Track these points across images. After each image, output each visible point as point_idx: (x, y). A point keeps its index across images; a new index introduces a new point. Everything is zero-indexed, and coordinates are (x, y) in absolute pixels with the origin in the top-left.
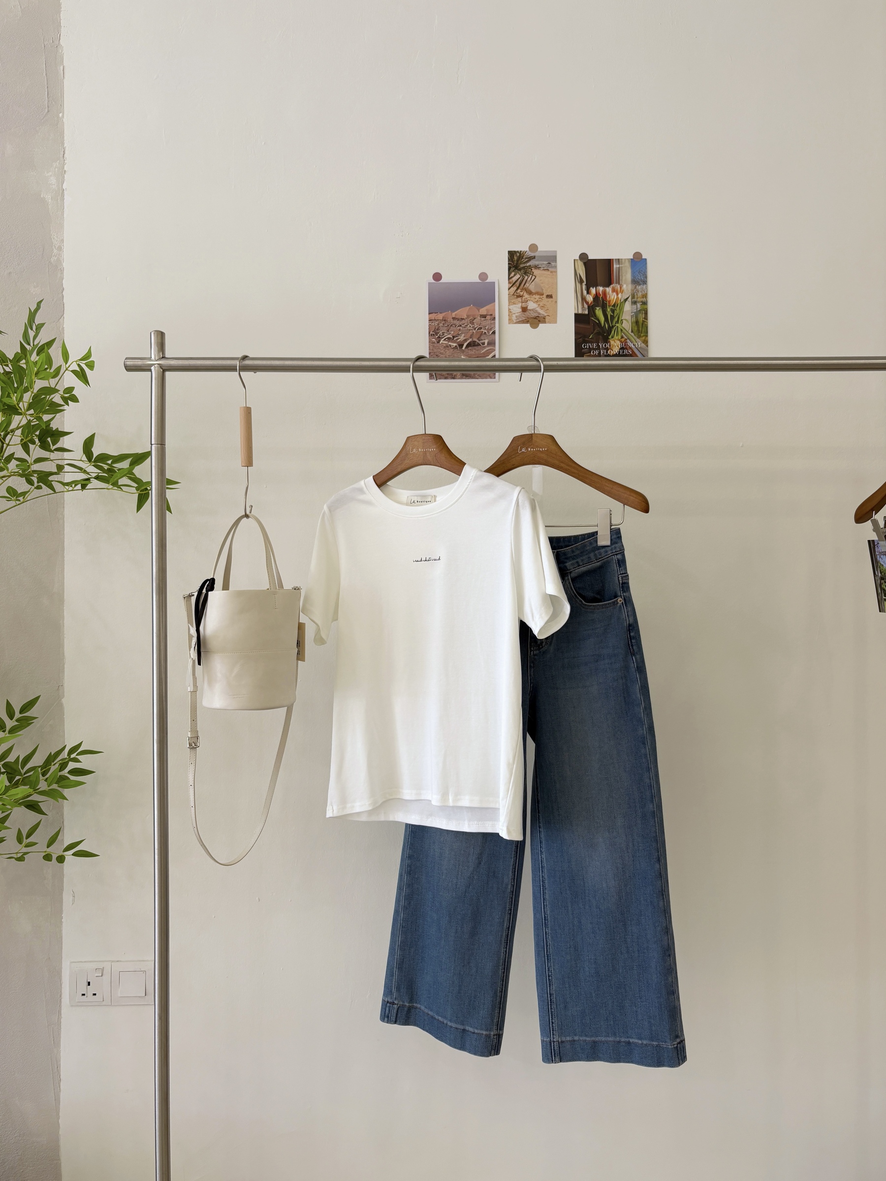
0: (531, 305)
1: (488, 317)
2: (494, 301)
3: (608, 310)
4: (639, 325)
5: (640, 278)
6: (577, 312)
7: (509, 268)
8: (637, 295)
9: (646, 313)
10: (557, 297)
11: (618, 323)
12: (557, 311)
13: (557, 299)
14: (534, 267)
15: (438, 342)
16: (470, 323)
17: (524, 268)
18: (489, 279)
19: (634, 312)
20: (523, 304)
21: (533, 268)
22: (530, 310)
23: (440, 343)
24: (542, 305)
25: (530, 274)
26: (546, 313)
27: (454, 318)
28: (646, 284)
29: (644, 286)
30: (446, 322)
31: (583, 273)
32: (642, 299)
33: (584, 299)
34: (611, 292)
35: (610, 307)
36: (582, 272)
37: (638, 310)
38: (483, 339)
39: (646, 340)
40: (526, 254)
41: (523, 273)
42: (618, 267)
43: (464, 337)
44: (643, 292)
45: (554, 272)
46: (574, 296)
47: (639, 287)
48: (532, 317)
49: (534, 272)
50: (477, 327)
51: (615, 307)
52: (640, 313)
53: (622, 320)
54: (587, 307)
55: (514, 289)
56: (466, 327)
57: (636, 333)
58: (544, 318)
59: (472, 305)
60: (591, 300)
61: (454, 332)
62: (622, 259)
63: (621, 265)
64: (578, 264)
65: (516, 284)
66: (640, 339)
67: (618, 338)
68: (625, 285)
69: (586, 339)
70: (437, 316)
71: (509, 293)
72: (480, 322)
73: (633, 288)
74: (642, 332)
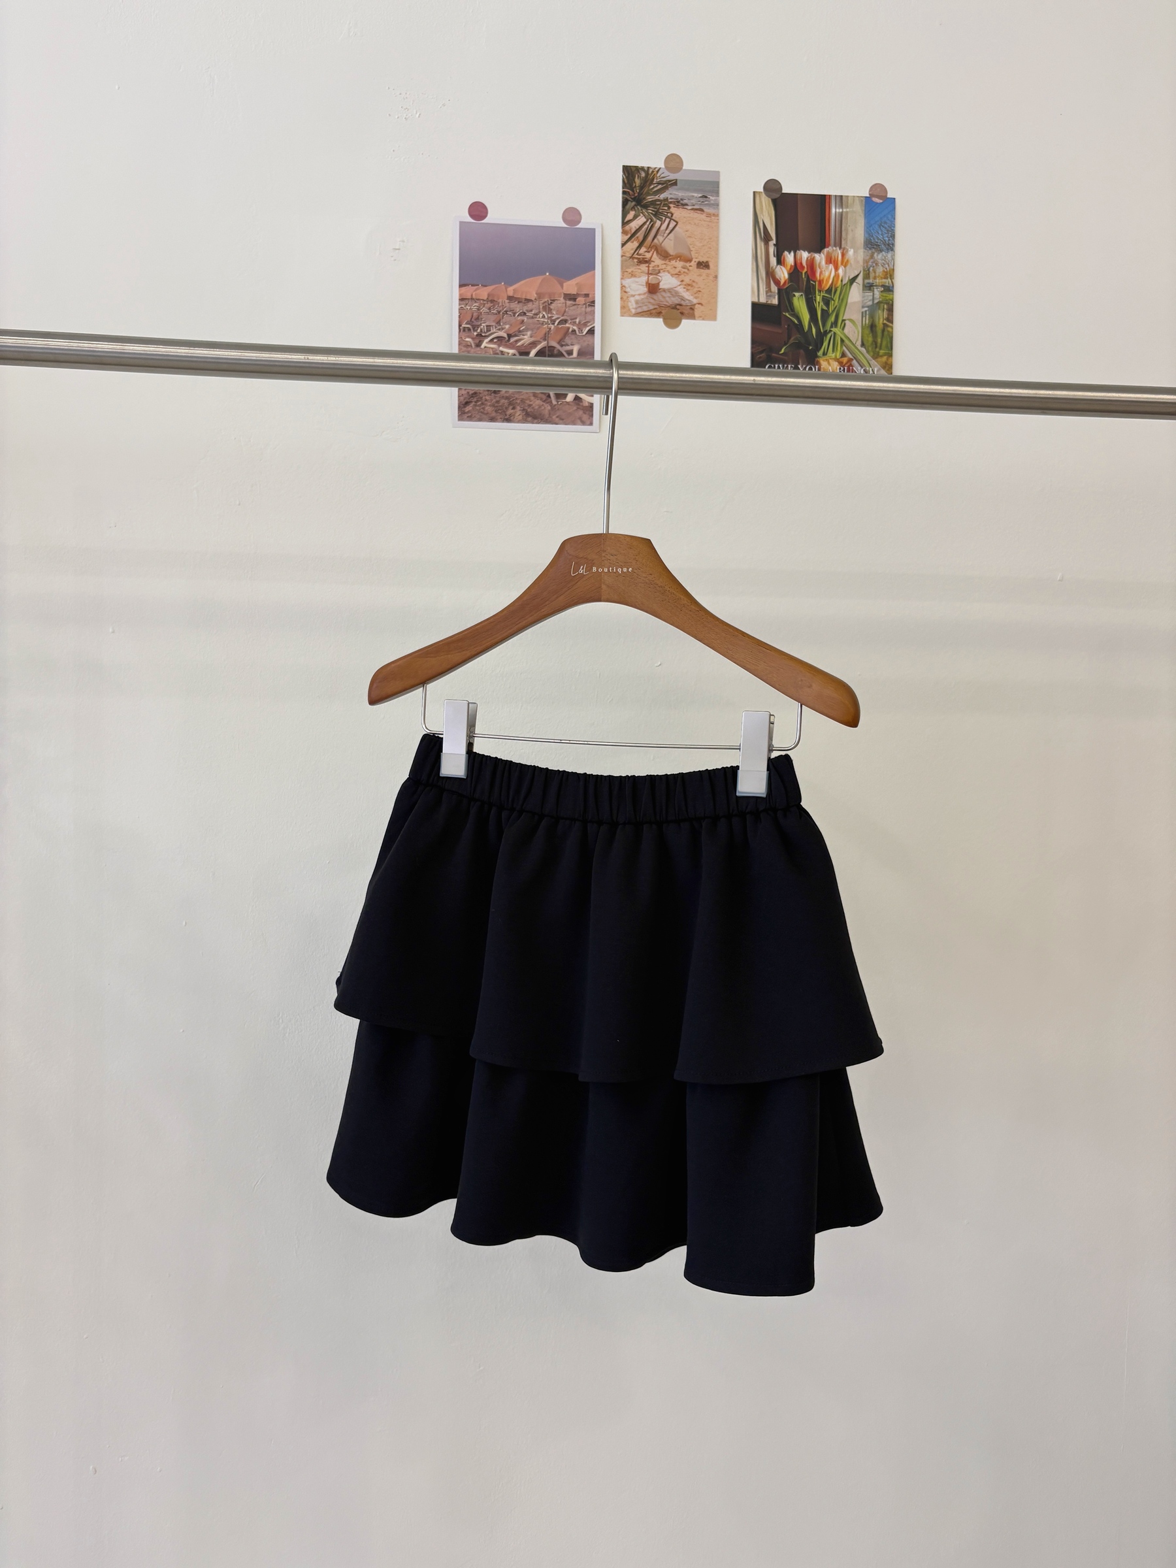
0: (667, 281)
1: (580, 300)
2: (593, 268)
3: (818, 298)
4: (876, 332)
5: (880, 237)
6: (756, 300)
7: (625, 203)
8: (875, 272)
9: (891, 310)
10: (717, 266)
11: (836, 327)
12: (717, 295)
13: (717, 271)
14: (675, 204)
15: (478, 345)
16: (544, 308)
17: (653, 203)
18: (582, 221)
19: (868, 307)
20: (651, 277)
21: (671, 205)
22: (664, 290)
23: (483, 346)
24: (690, 283)
25: (666, 217)
26: (696, 298)
27: (510, 298)
28: (892, 250)
29: (889, 255)
30: (494, 306)
31: (771, 220)
32: (884, 280)
33: (770, 274)
34: (823, 262)
35: (822, 294)
36: (768, 218)
37: (876, 301)
38: (569, 343)
39: (889, 362)
40: (658, 175)
41: (652, 213)
42: (839, 212)
43: (531, 337)
44: (887, 266)
45: (714, 214)
46: (753, 268)
47: (877, 256)
48: (667, 304)
49: (673, 212)
50: (558, 318)
51: (830, 294)
52: (879, 309)
53: (843, 320)
54: (776, 291)
55: (633, 245)
56: (536, 318)
57: (870, 349)
58: (691, 308)
59: (548, 274)
60: (784, 277)
61: (511, 325)
62: (848, 196)
63: (844, 210)
64: (761, 202)
65: (637, 236)
66: (877, 362)
67: (836, 356)
68: (852, 250)
69: (773, 355)
70: (477, 292)
71: (624, 253)
72: (564, 308)
73: (868, 258)
74: (882, 347)
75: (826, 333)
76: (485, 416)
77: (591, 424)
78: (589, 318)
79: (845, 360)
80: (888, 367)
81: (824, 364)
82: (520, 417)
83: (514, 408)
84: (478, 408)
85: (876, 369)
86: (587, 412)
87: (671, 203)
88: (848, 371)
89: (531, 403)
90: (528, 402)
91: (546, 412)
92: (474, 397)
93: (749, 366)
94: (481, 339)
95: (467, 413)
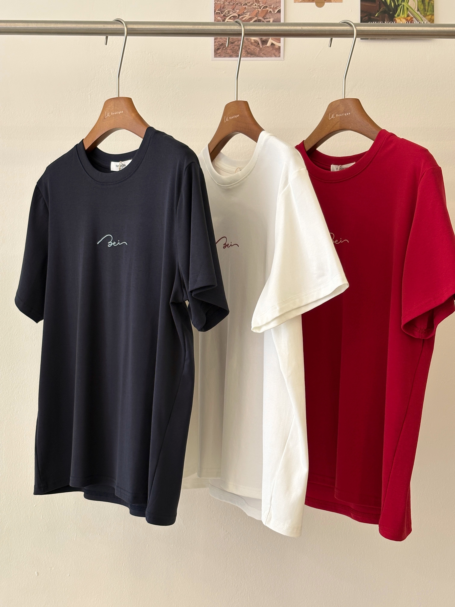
11: (404, 2)
15: (224, 21)
16: (256, 1)
23: (226, 21)
38: (268, 17)
39: (432, 18)
43: (250, 15)
50: (263, 6)
57: (422, 12)
61: (240, 10)
66: (426, 18)
67: (404, 16)
69: (372, 17)
72: (265, 1)
74: (428, 11)
75: (399, 5)
76: (227, 55)
77: (280, 56)
78: (278, 5)
79: (409, 18)
80: (432, 20)
81: (398, 21)
82: (245, 54)
84: (223, 51)
85: (425, 22)
86: (277, 51)
88: (411, 22)
89: (250, 47)
90: (248, 47)
91: (257, 52)
92: (222, 45)
93: (360, 22)
94: (225, 17)
95: (218, 54)
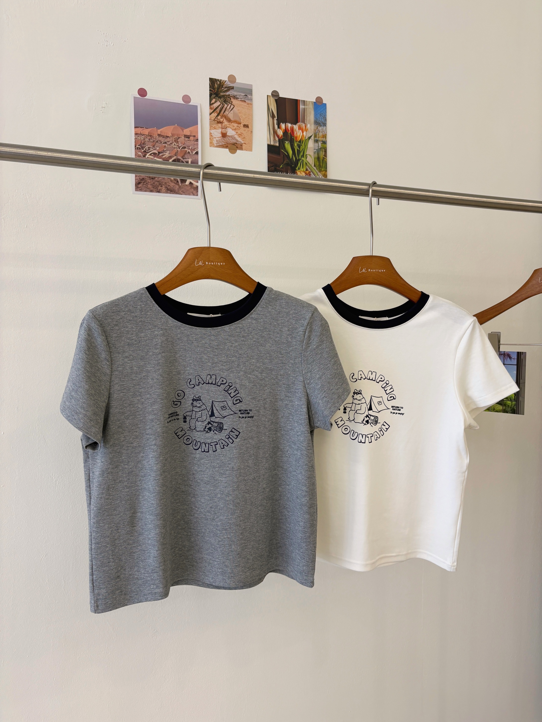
0: (230, 132)
1: (192, 138)
2: (196, 123)
3: (295, 144)
4: (320, 161)
5: (321, 120)
6: (269, 143)
7: (211, 95)
8: (319, 135)
9: (326, 151)
10: (252, 127)
11: (303, 157)
12: (252, 140)
13: (252, 129)
14: (233, 98)
15: (144, 156)
16: (175, 141)
17: (223, 96)
18: (191, 102)
19: (316, 150)
20: (223, 130)
21: (231, 98)
22: (229, 136)
23: (146, 157)
24: (240, 133)
25: (229, 103)
26: (243, 141)
27: (159, 135)
28: (326, 126)
29: (324, 128)
30: (151, 138)
32: (322, 139)
33: (275, 132)
34: (297, 129)
35: (297, 143)
36: (274, 108)
37: (319, 148)
38: (187, 158)
39: (326, 174)
40: (225, 84)
41: (223, 101)
42: (303, 108)
43: (169, 154)
44: (323, 133)
45: (250, 104)
46: (267, 129)
47: (320, 128)
48: (230, 142)
49: (232, 101)
50: (181, 146)
51: (300, 143)
52: (321, 151)
53: (306, 155)
54: (278, 140)
55: (215, 115)
56: (171, 145)
57: (318, 168)
58: (241, 145)
59: (176, 125)
60: (281, 134)
61: (160, 148)
62: (307, 101)
63: (306, 107)
64: (270, 100)
65: (216, 110)
66: (321, 173)
67: (304, 170)
68: (309, 125)
69: (278, 168)
70: (143, 131)
71: (211, 118)
72: (184, 142)
73: (316, 128)
74: (323, 167)
75: (299, 160)
76: (147, 189)
77: (197, 195)
78: (196, 147)
79: (307, 172)
80: (325, 176)
81: (299, 173)
82: (165, 191)
83: (161, 186)
84: (144, 185)
85: (320, 177)
86: (195, 190)
87: (231, 97)
88: (309, 176)
89: (169, 184)
90: (168, 184)
91: (177, 188)
92: (143, 180)
93: (267, 171)
94: (146, 153)
95: (139, 188)
